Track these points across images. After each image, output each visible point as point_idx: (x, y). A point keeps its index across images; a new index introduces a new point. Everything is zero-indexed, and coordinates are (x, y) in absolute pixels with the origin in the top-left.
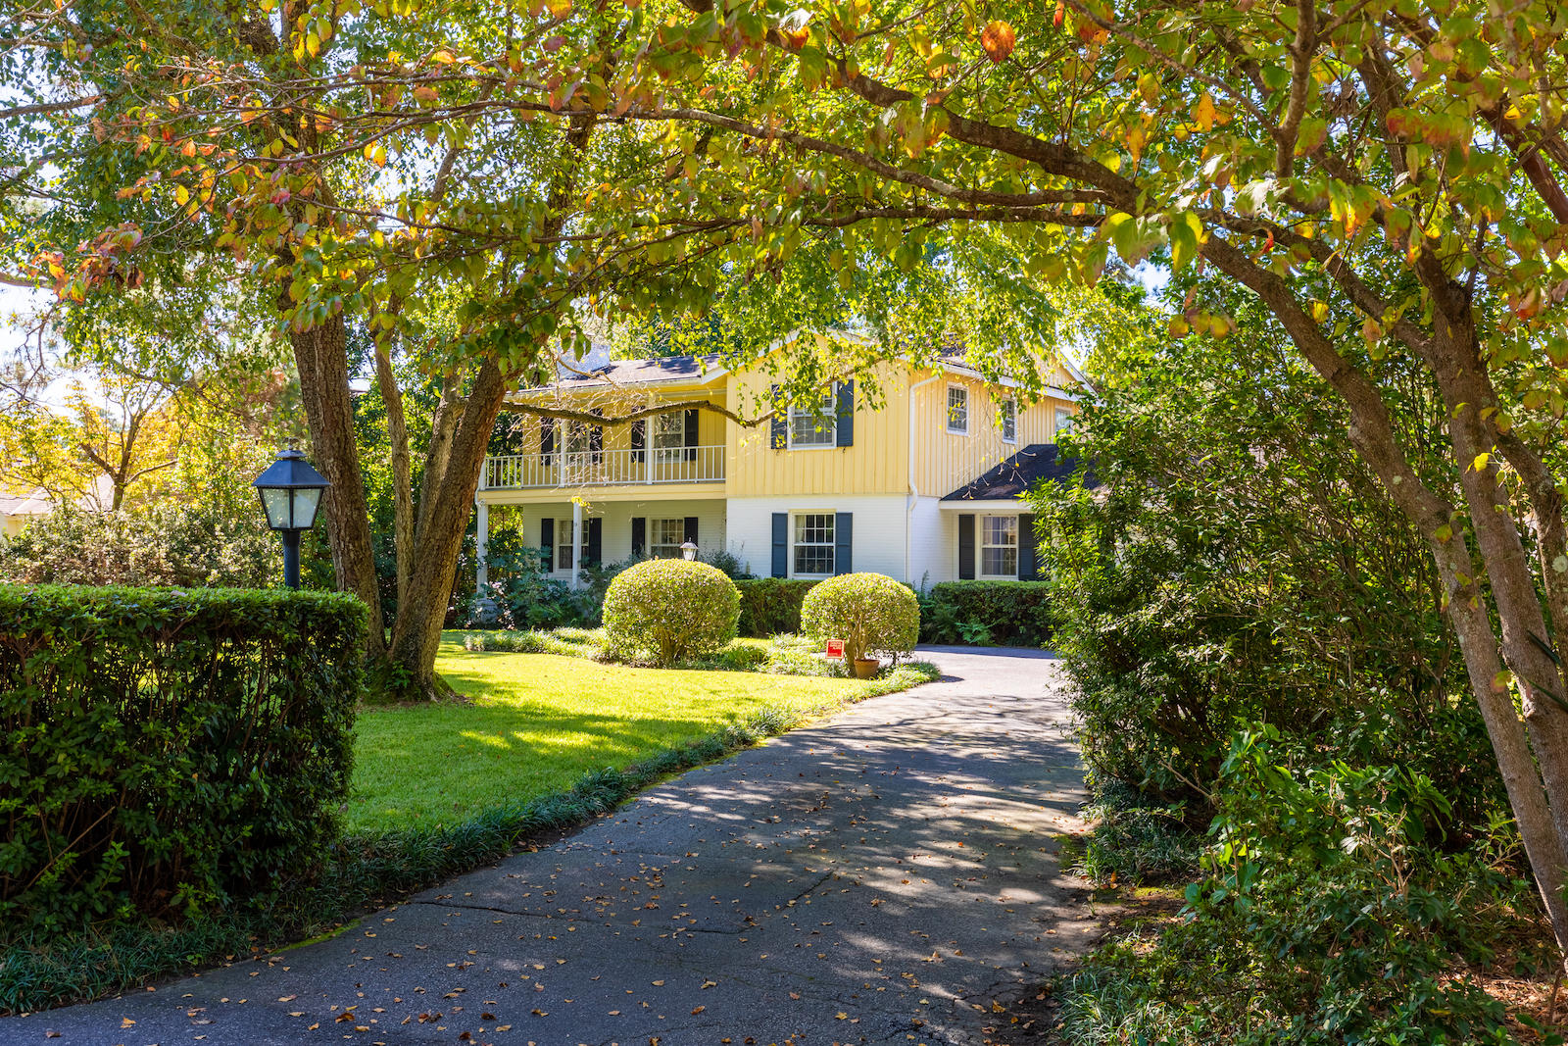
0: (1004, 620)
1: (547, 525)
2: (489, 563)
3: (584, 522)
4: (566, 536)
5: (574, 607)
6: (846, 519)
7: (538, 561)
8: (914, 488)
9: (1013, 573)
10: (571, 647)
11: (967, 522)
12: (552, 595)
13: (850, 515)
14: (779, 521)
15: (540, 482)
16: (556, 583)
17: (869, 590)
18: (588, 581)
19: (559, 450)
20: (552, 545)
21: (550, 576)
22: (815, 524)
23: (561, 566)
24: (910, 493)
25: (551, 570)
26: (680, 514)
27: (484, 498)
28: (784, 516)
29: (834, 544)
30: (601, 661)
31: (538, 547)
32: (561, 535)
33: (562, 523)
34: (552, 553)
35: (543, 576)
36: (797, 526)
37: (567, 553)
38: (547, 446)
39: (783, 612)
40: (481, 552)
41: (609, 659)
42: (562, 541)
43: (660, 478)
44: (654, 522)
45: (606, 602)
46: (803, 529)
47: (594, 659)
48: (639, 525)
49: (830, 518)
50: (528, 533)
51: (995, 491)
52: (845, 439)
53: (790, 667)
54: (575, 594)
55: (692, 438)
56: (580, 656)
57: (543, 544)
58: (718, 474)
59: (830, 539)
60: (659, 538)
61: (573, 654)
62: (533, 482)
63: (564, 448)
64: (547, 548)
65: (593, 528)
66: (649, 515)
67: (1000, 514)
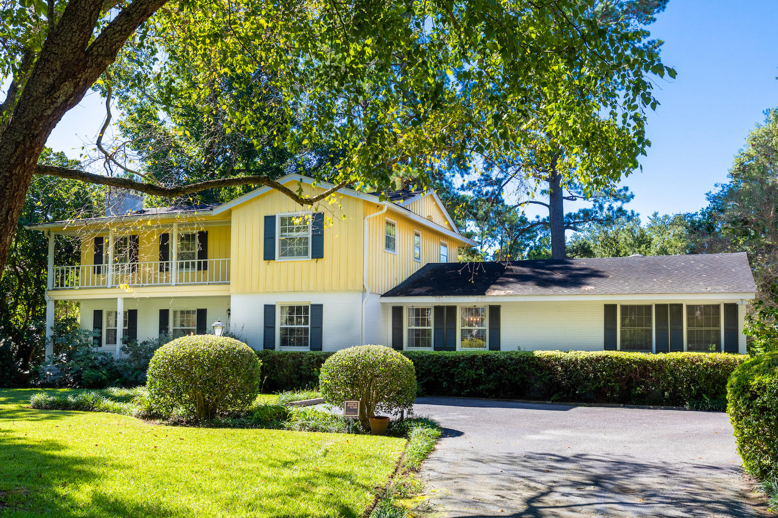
0: (431, 378)
1: (98, 314)
2: (54, 341)
3: (125, 313)
4: (112, 322)
5: (117, 371)
6: (318, 309)
7: (91, 339)
8: (366, 287)
9: (429, 345)
10: (117, 405)
11: (397, 311)
12: (101, 363)
13: (321, 306)
14: (269, 310)
15: (93, 284)
16: (104, 354)
17: (381, 358)
18: (128, 352)
19: (107, 262)
20: (101, 328)
21: (100, 349)
22: (295, 311)
23: (108, 343)
24: (364, 291)
25: (100, 345)
26: (194, 306)
27: (52, 296)
28: (273, 307)
29: (309, 326)
30: (144, 417)
31: (91, 329)
32: (108, 321)
33: (109, 314)
34: (101, 333)
35: (95, 350)
36: (282, 313)
37: (112, 334)
38: (98, 258)
39: (276, 374)
40: (49, 333)
41: (150, 416)
42: (108, 325)
43: (181, 280)
44: (175, 312)
45: (150, 370)
46: (286, 316)
47: (137, 416)
48: (164, 315)
49: (306, 308)
50: (84, 319)
51: (417, 290)
52: (318, 253)
53: (312, 423)
54: (118, 361)
55: (203, 254)
56: (125, 413)
57: (95, 327)
58: (224, 278)
59: (306, 323)
60: (178, 323)
61: (119, 411)
62: (88, 284)
63: (111, 260)
64: (98, 330)
65: (132, 316)
66: (171, 307)
67: (420, 306)
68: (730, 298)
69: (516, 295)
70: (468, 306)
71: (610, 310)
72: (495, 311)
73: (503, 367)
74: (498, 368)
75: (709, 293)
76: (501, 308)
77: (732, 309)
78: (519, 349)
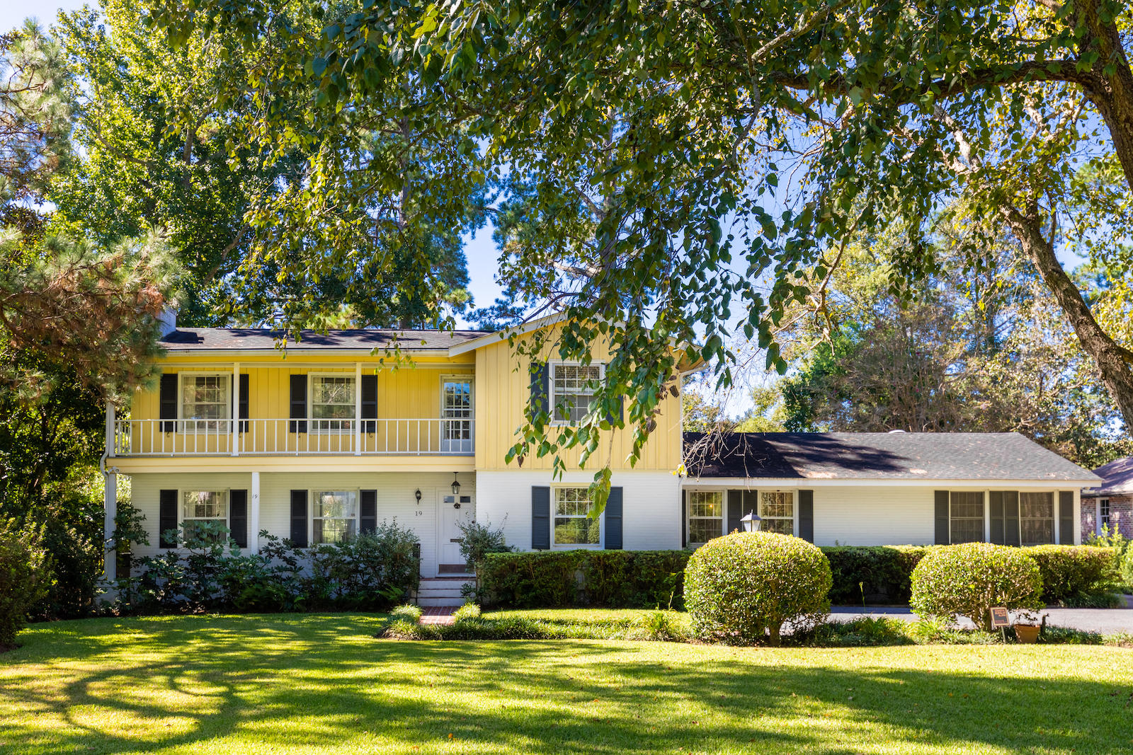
6: (617, 492)
13: (621, 489)
14: (540, 494)
28: (546, 490)
29: (602, 516)
32: (185, 508)
36: (557, 498)
42: (185, 514)
66: (310, 487)
67: (706, 491)
68: (1065, 486)
69: (840, 479)
70: (770, 490)
71: (941, 496)
72: (806, 497)
73: (866, 565)
74: (859, 567)
75: (1055, 479)
76: (814, 494)
77: (1067, 497)
78: (837, 543)
